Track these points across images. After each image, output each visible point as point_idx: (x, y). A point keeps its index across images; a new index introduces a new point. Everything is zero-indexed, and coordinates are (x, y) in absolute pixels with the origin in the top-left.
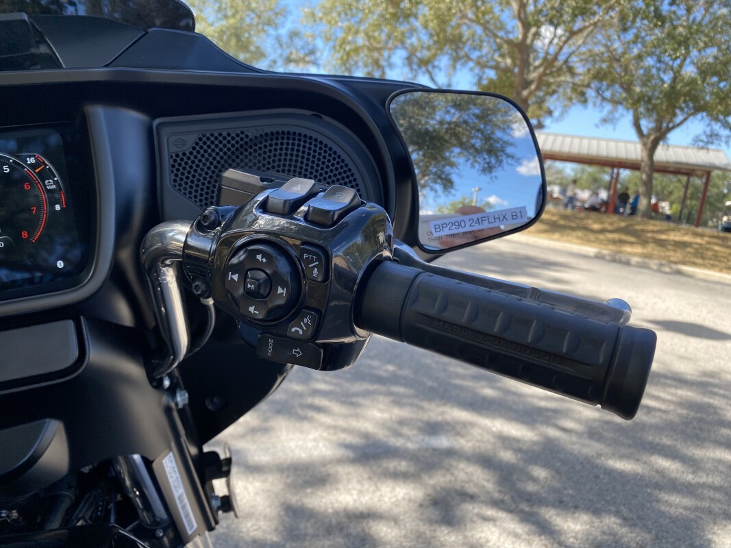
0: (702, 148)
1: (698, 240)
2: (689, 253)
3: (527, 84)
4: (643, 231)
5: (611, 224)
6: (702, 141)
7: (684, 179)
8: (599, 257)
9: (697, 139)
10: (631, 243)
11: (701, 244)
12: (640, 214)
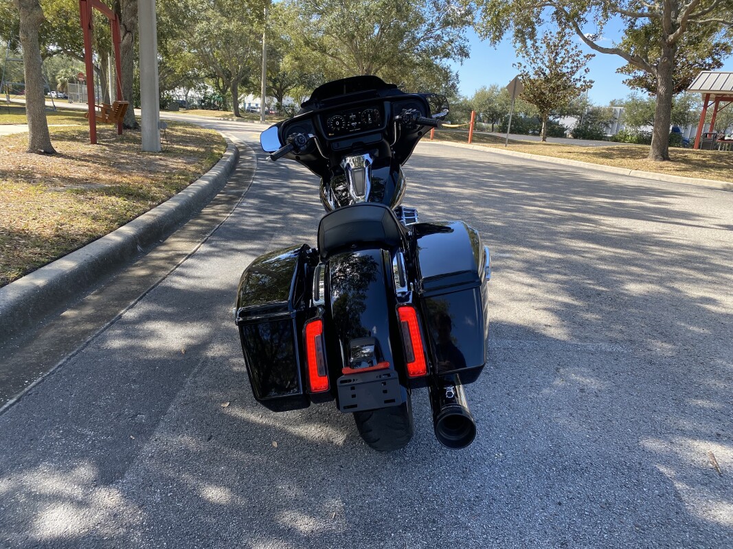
3: (674, 27)
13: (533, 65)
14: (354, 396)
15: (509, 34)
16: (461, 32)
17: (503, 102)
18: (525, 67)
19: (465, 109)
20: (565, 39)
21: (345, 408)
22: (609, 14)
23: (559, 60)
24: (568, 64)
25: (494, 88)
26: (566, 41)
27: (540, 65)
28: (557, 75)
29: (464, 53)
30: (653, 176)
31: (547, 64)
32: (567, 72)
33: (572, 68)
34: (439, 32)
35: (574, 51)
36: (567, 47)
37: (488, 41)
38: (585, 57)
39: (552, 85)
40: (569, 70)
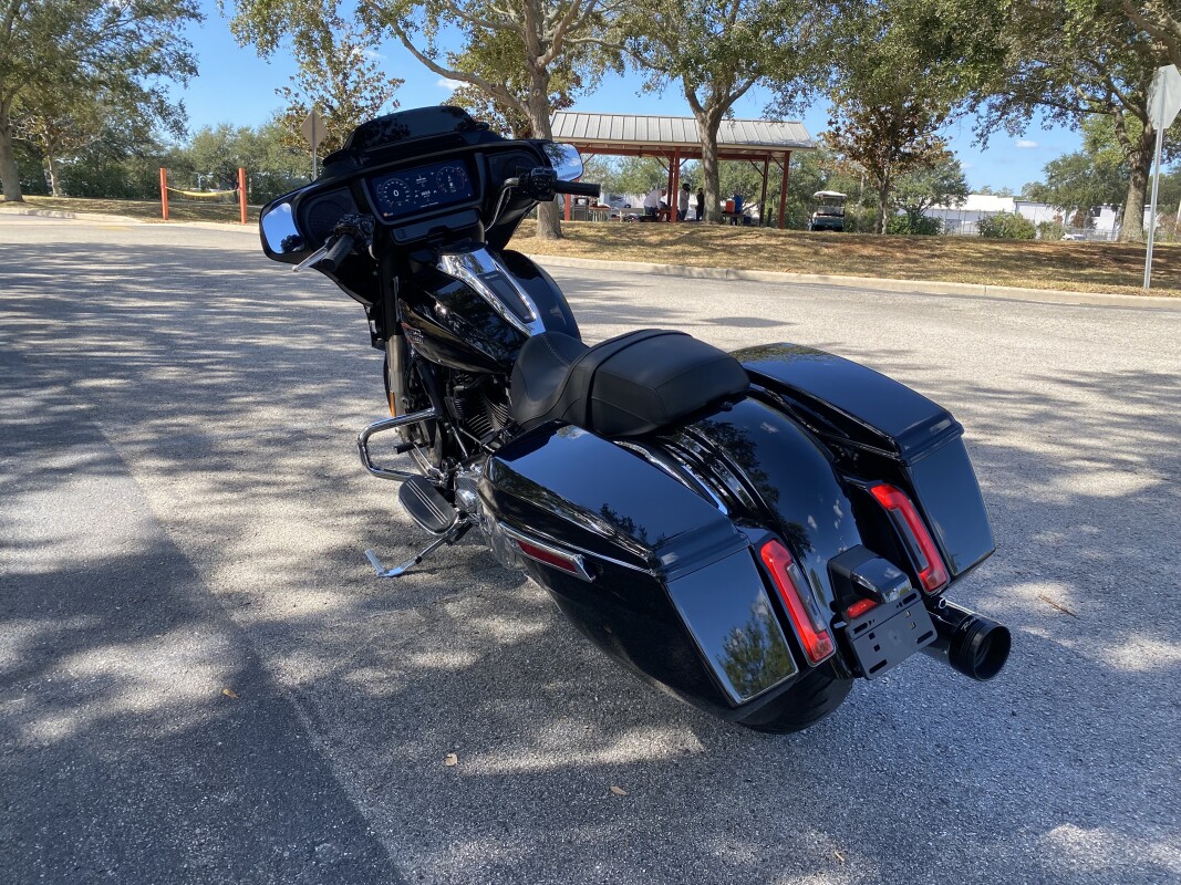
0: (774, 121)
1: (773, 242)
2: (763, 257)
3: (541, 47)
4: (710, 238)
5: (672, 234)
6: (775, 112)
7: (761, 164)
8: (657, 273)
9: (768, 110)
10: (697, 254)
11: (775, 246)
12: (707, 217)
13: (310, 93)
14: (877, 648)
15: (288, 39)
16: (176, 28)
17: (247, 153)
18: (297, 95)
19: (179, 165)
20: (354, 52)
21: (872, 671)
22: (441, 20)
23: (351, 87)
24: (366, 94)
25: (225, 130)
26: (356, 56)
27: (322, 93)
28: (351, 110)
29: (187, 67)
30: (562, 261)
31: (333, 92)
32: (367, 107)
33: (372, 99)
34: (132, 26)
35: (372, 72)
36: (360, 65)
37: (252, 48)
38: (390, 82)
39: (346, 126)
40: (370, 102)
